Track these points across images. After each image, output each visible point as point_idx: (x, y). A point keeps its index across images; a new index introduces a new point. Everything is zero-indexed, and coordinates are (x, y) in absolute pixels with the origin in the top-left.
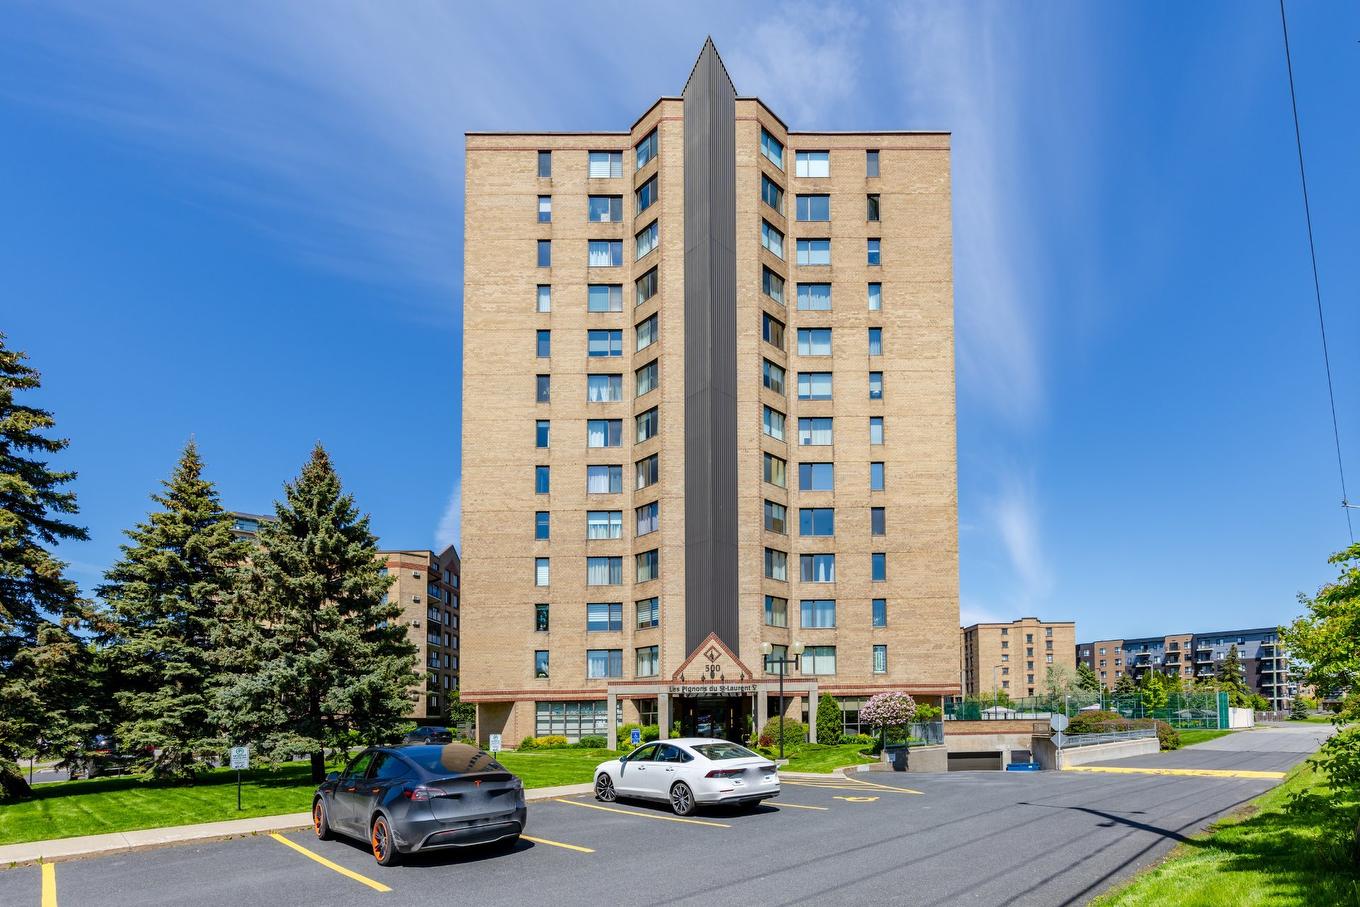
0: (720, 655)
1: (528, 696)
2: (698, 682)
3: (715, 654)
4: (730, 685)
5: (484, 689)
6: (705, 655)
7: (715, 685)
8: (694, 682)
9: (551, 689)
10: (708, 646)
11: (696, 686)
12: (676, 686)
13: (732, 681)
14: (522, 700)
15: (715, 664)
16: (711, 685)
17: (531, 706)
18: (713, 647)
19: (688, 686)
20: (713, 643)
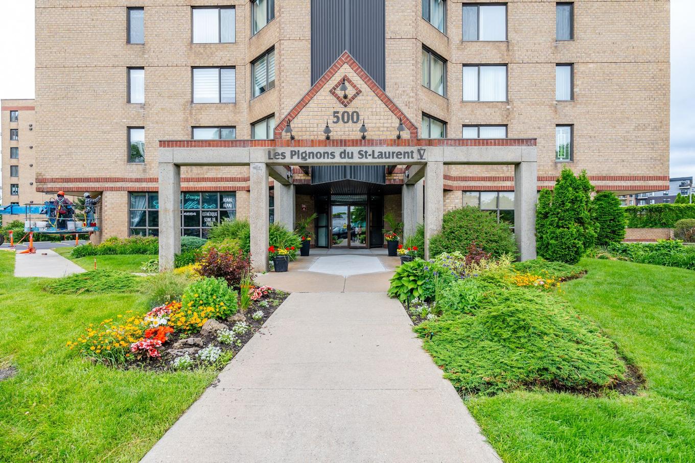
0: (359, 92)
1: (119, 185)
2: (320, 143)
3: (350, 92)
4: (378, 149)
5: (65, 175)
6: (332, 92)
7: (349, 149)
8: (313, 143)
9: (148, 176)
10: (337, 78)
11: (315, 150)
12: (280, 150)
13: (381, 142)
14: (112, 189)
15: (350, 110)
16: (342, 149)
17: (123, 197)
18: (345, 79)
19: (302, 150)
20: (346, 70)
